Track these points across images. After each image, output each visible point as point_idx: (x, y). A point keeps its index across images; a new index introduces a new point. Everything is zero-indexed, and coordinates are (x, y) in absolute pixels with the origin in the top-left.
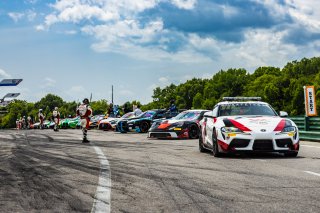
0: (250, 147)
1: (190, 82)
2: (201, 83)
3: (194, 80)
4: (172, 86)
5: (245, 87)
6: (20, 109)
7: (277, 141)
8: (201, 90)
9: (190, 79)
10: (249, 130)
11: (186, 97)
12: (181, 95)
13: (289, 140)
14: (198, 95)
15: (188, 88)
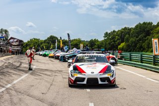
0: (85, 82)
1: (123, 29)
2: (129, 30)
3: (125, 28)
4: (114, 31)
5: (152, 32)
6: (36, 43)
7: (100, 78)
8: (128, 33)
9: (123, 28)
10: (85, 72)
11: (121, 37)
12: (118, 36)
13: (108, 78)
14: (127, 36)
15: (122, 32)
